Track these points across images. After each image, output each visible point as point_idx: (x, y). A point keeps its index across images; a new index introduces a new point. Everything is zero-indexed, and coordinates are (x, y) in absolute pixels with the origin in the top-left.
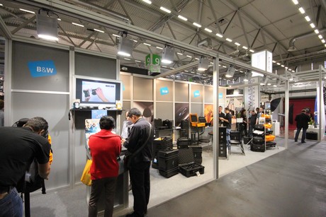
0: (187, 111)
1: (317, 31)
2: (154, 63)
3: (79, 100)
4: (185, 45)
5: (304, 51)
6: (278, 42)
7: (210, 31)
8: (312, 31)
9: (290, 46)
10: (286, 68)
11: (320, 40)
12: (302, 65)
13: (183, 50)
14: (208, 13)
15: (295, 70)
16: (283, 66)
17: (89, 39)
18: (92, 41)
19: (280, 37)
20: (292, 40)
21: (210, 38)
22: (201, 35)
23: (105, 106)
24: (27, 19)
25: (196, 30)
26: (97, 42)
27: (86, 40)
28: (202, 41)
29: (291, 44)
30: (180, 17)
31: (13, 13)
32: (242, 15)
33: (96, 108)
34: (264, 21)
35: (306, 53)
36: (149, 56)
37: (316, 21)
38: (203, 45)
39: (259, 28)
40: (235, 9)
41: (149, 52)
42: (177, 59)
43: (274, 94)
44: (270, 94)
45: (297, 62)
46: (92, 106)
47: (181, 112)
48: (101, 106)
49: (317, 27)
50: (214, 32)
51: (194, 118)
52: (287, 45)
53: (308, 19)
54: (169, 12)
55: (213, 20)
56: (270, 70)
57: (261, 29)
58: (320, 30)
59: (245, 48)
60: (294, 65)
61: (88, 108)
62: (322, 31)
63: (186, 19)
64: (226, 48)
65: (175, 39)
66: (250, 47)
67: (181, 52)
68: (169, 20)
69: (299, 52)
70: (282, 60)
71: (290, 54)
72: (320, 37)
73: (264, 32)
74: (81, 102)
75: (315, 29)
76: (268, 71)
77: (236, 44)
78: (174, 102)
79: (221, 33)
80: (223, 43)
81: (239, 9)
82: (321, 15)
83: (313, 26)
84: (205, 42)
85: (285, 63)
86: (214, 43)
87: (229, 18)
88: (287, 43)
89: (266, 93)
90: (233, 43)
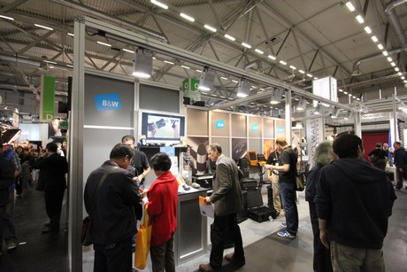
0: (245, 148)
1: (385, 53)
2: (193, 89)
3: (144, 137)
4: (230, 67)
5: (370, 76)
6: (339, 65)
7: (262, 53)
8: (380, 53)
9: (354, 70)
10: (350, 95)
11: (389, 63)
12: (368, 92)
13: (228, 73)
14: (257, 31)
15: (360, 97)
16: (346, 93)
17: (113, 60)
18: (117, 62)
19: (342, 59)
20: (356, 63)
21: (260, 60)
22: (249, 56)
23: (172, 142)
24: (38, 36)
25: (243, 51)
26: (123, 63)
27: (110, 61)
28: (250, 63)
29: (356, 68)
30: (227, 36)
31: (22, 27)
32: (297, 34)
33: (163, 145)
34: (322, 41)
35: (372, 77)
36: (187, 80)
37: (384, 41)
38: (251, 68)
39: (316, 48)
40: (289, 27)
41: (186, 75)
42: (219, 84)
43: (340, 126)
44: (335, 127)
45: (362, 88)
46: (159, 142)
47: (238, 148)
48: (168, 143)
49: (385, 48)
50: (266, 54)
51: (252, 155)
52: (351, 68)
53: (375, 39)
54: (214, 30)
55: (264, 39)
56: (335, 99)
57: (319, 49)
58: (388, 51)
59: (302, 72)
60: (359, 92)
61: (156, 145)
62: (391, 53)
63: (233, 39)
64: (278, 71)
65: (218, 60)
66: (308, 71)
67: (226, 77)
68: (211, 39)
69: (365, 77)
70: (345, 86)
71: (354, 79)
72: (390, 59)
73: (323, 53)
74: (147, 139)
75: (383, 50)
76: (333, 100)
77: (291, 67)
78: (231, 138)
79: (273, 54)
80: (274, 65)
81: (294, 26)
82: (389, 35)
83: (380, 47)
84: (253, 65)
85: (348, 90)
86: (264, 66)
87: (283, 36)
88: (350, 66)
89: (330, 126)
90: (288, 66)
